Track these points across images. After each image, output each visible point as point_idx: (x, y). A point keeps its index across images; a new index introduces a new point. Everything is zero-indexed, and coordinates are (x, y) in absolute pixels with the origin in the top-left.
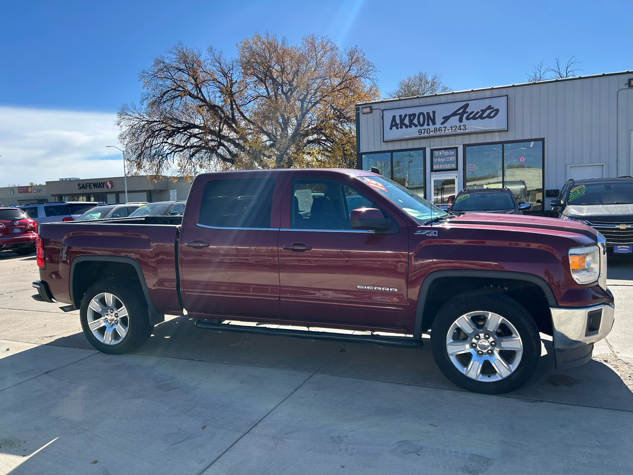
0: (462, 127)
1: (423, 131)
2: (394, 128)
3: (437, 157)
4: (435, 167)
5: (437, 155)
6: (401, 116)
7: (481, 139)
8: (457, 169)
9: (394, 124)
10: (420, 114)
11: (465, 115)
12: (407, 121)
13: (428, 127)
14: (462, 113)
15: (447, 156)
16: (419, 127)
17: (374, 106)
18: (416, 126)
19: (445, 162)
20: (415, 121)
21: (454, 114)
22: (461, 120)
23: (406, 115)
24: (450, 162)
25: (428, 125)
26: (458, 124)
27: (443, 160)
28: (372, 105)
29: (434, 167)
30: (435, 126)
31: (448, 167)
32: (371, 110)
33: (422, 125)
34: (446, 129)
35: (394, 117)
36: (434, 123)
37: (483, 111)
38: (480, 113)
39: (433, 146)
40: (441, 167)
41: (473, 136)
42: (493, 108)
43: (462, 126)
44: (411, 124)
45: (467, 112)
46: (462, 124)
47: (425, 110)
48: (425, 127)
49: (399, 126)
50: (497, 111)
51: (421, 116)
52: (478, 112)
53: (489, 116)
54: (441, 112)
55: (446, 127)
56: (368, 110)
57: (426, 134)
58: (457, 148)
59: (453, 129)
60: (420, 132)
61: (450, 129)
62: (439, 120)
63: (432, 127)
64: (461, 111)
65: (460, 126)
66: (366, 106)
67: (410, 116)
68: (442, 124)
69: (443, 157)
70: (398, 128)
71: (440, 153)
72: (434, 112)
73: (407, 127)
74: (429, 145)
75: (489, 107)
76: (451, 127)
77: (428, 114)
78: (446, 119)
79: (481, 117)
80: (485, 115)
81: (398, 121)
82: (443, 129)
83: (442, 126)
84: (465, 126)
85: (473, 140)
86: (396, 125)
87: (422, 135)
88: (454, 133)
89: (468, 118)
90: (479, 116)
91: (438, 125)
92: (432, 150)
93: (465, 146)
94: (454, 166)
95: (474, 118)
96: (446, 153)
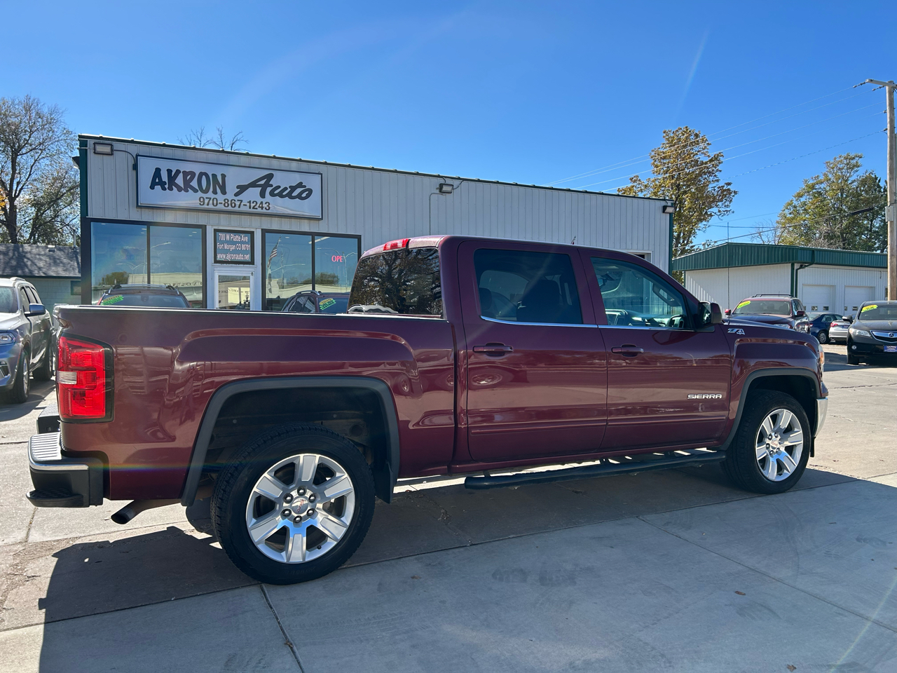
0: (265, 206)
1: (206, 201)
2: (158, 188)
3: (223, 243)
4: (220, 257)
5: (223, 239)
6: (169, 171)
7: (286, 225)
8: (252, 262)
9: (156, 180)
10: (201, 174)
11: (269, 189)
12: (180, 181)
13: (213, 196)
14: (264, 184)
15: (239, 243)
16: (200, 194)
17: (117, 146)
18: (195, 191)
19: (235, 252)
20: (194, 183)
21: (253, 184)
22: (262, 195)
23: (178, 172)
24: (244, 252)
25: (215, 192)
26: (259, 200)
27: (233, 247)
28: (114, 143)
29: (218, 256)
30: (225, 197)
31: (239, 258)
32: (112, 150)
33: (206, 191)
34: (242, 204)
35: (158, 171)
36: (224, 192)
37: (293, 188)
38: (289, 189)
39: (218, 225)
40: (229, 258)
41: (276, 220)
42: (305, 186)
43: (264, 203)
44: (187, 187)
45: (272, 186)
46: (264, 200)
47: (210, 170)
48: (210, 194)
49: (167, 186)
50: (310, 191)
51: (204, 177)
52: (286, 189)
53: (299, 196)
54: (235, 178)
55: (241, 201)
56: (107, 149)
57: (211, 206)
58: (252, 233)
59: (252, 205)
60: (202, 200)
61: (248, 204)
62: (231, 188)
63: (220, 197)
64: (262, 182)
65: (262, 203)
66: (101, 141)
67: (185, 174)
68: (236, 195)
69: (232, 242)
70: (164, 189)
71: (228, 237)
72: (224, 176)
73: (180, 189)
74: (212, 223)
75: (300, 185)
76: (250, 202)
77: (214, 176)
78: (242, 189)
79: (290, 196)
80: (295, 194)
81: (165, 178)
82: (238, 203)
83: (236, 198)
84: (269, 204)
85: (275, 224)
86: (162, 184)
87: (205, 206)
88: (252, 210)
89: (272, 194)
90: (288, 193)
91: (230, 195)
92: (216, 231)
93: (264, 232)
94: (248, 257)
95: (281, 195)
96: (237, 238)
